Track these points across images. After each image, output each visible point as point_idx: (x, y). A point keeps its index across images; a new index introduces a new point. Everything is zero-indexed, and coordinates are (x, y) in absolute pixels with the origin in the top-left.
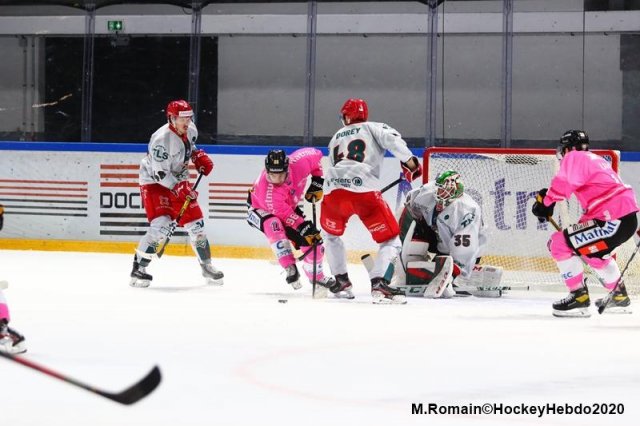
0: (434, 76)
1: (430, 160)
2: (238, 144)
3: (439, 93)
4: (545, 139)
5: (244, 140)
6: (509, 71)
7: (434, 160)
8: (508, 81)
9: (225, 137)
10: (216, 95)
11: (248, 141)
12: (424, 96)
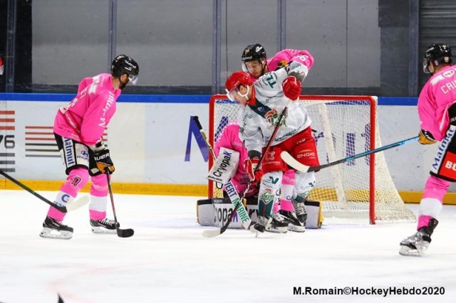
0: (219, 33)
1: (215, 104)
2: (49, 92)
3: (223, 48)
4: (316, 86)
5: (55, 89)
6: (283, 28)
7: (219, 105)
8: (283, 37)
9: (39, 86)
10: (30, 55)
11: (60, 89)
12: (210, 50)
